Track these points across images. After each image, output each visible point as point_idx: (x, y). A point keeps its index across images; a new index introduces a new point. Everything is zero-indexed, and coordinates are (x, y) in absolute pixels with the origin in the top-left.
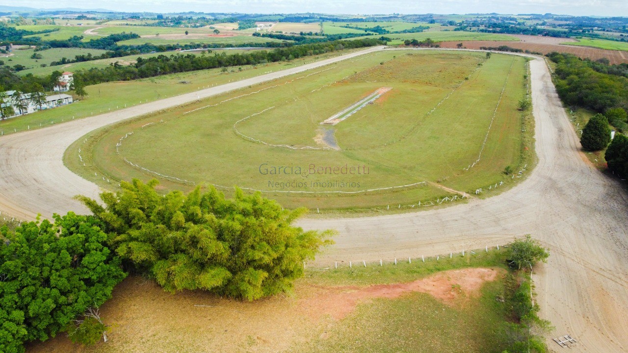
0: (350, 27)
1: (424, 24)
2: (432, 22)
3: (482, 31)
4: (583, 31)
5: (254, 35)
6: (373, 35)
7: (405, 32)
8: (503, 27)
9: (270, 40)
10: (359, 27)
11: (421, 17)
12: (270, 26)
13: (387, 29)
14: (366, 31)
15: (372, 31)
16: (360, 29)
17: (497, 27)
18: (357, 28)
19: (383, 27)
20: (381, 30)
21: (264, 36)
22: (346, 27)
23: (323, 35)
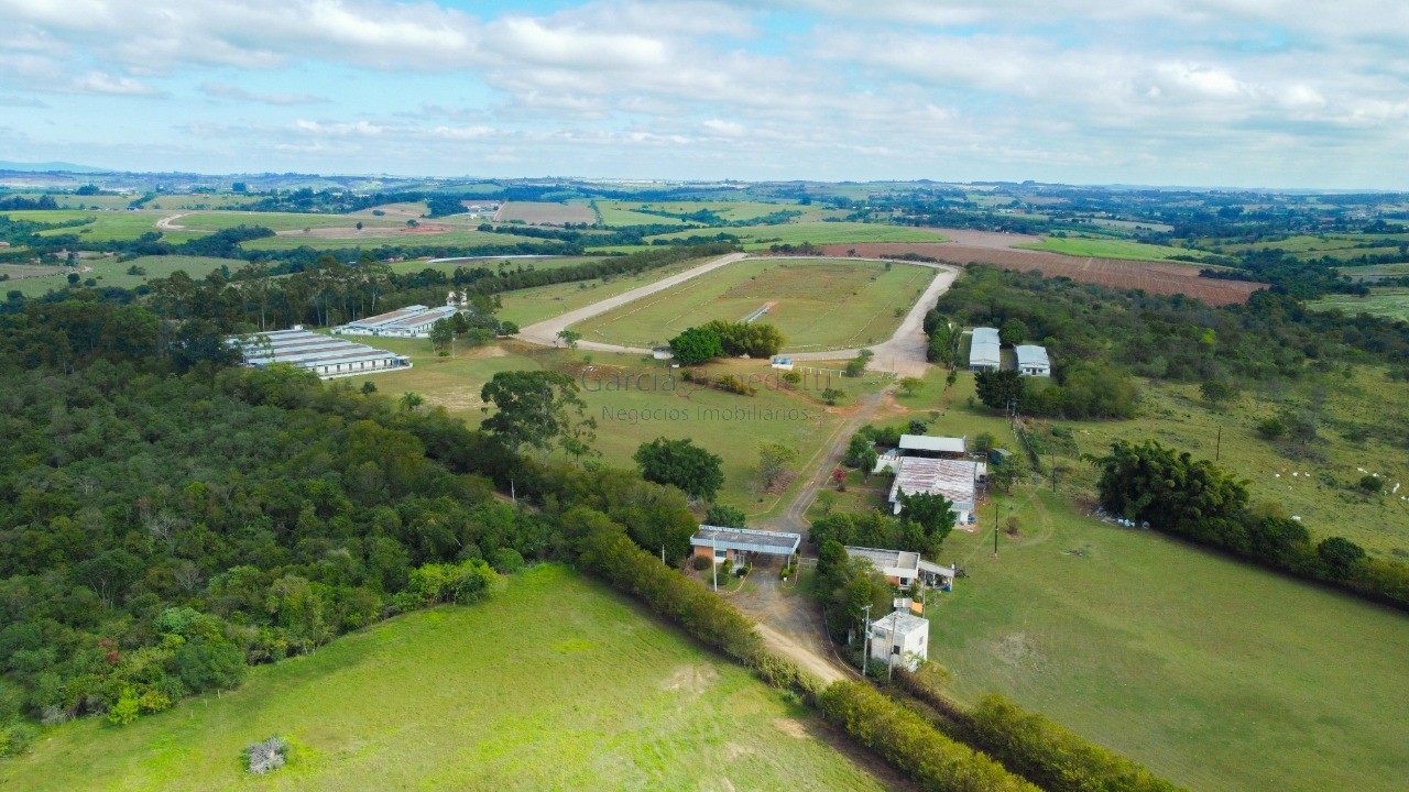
0: (651, 212)
1: (791, 205)
2: (806, 201)
3: (899, 221)
4: (1073, 221)
5: (481, 229)
6: (698, 227)
7: (756, 221)
8: (934, 212)
9: (521, 239)
10: (667, 211)
11: (783, 189)
12: (496, 209)
13: (723, 216)
14: (684, 221)
15: (695, 219)
16: (670, 215)
17: (925, 212)
18: (664, 214)
19: (714, 212)
20: (712, 218)
21: (499, 231)
22: (644, 212)
23: (607, 228)
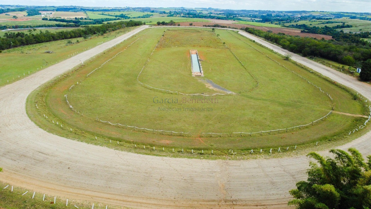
0: (105, 15)
1: (149, 13)
2: (153, 12)
3: (183, 17)
5: (43, 19)
6: (121, 19)
7: (139, 17)
8: (193, 15)
9: (58, 23)
10: (110, 14)
11: (144, 9)
12: (51, 13)
13: (128, 16)
14: (116, 17)
15: (119, 17)
16: (111, 16)
17: (190, 15)
18: (109, 15)
19: (126, 15)
20: (125, 16)
21: (50, 20)
22: (102, 15)
23: (90, 19)
